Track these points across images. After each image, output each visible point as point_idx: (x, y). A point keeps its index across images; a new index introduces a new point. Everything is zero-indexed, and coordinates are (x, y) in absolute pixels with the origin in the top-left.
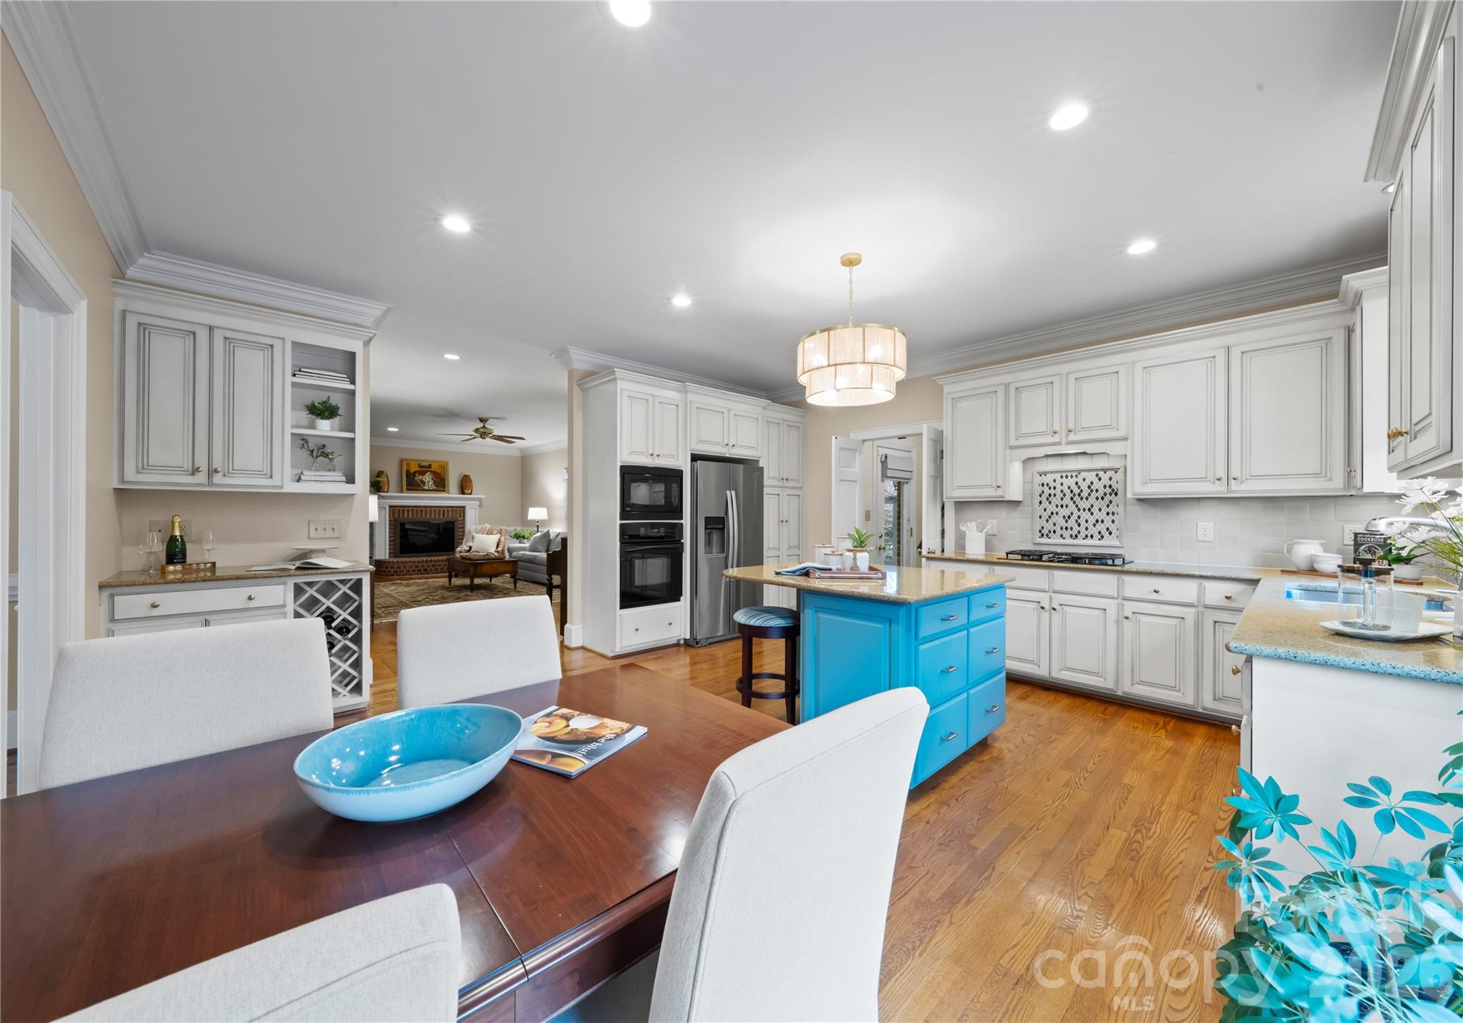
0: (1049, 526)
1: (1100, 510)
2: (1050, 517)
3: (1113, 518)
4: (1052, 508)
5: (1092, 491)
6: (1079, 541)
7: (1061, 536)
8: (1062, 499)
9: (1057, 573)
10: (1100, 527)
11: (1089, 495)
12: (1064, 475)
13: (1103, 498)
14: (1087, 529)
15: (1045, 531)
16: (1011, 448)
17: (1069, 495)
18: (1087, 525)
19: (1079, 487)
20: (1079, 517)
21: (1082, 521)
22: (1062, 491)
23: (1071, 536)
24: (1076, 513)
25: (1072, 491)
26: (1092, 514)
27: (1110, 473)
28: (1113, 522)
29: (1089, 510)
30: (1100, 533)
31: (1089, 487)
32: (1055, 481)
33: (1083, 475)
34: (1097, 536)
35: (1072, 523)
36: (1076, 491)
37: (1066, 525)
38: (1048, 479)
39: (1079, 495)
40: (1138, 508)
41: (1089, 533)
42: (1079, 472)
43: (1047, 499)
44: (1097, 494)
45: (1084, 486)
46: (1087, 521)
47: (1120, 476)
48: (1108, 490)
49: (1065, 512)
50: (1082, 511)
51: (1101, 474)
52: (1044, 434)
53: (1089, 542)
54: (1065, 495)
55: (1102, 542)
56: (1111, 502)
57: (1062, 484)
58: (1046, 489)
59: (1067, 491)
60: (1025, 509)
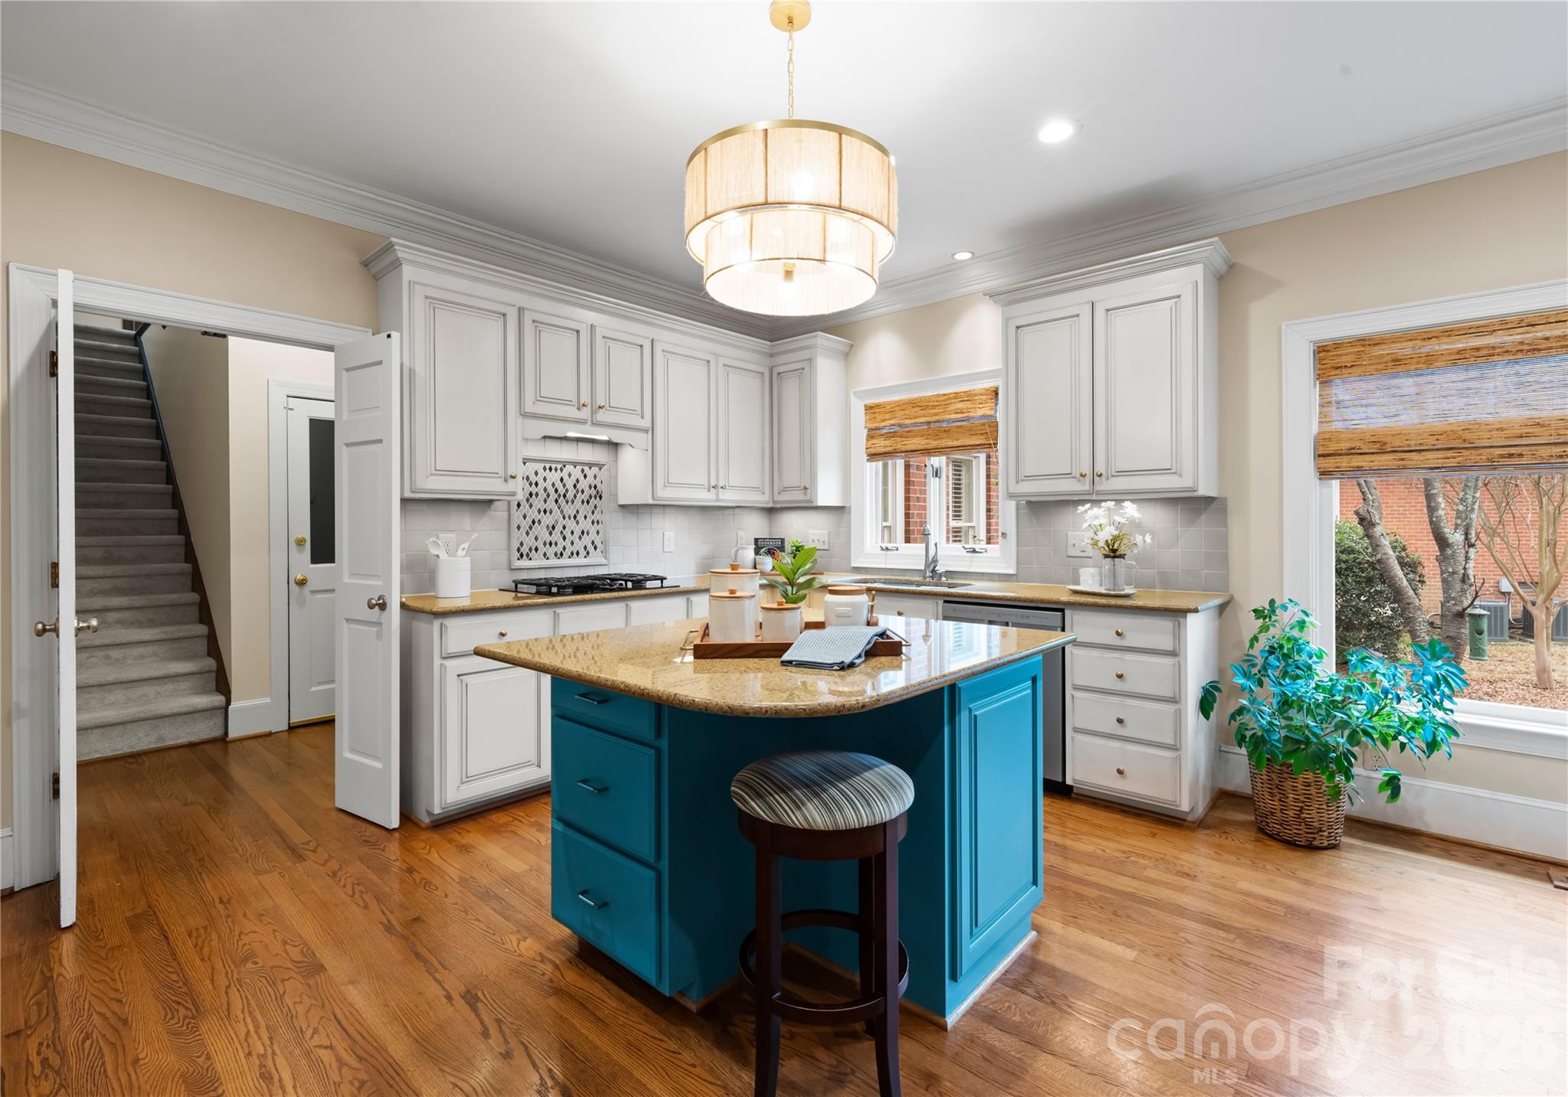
0: (529, 542)
1: (585, 517)
2: (531, 528)
3: (598, 528)
4: (532, 514)
5: (577, 492)
6: (565, 561)
7: (545, 555)
8: (545, 501)
10: (587, 540)
11: (575, 496)
12: (548, 466)
13: (588, 502)
14: (572, 543)
15: (525, 550)
17: (553, 496)
18: (572, 538)
19: (564, 486)
20: (564, 527)
21: (567, 533)
22: (545, 490)
23: (556, 554)
24: (561, 522)
25: (556, 491)
26: (578, 523)
27: (595, 470)
28: (598, 533)
29: (575, 517)
30: (585, 548)
31: (575, 486)
32: (536, 474)
33: (569, 468)
34: (583, 553)
35: (556, 536)
36: (562, 491)
37: (551, 539)
39: (565, 496)
40: (619, 516)
41: (575, 549)
42: (565, 464)
43: (528, 500)
44: (583, 497)
45: (570, 484)
46: (572, 533)
47: (603, 475)
48: (593, 492)
49: (548, 520)
50: (567, 518)
51: (586, 469)
53: (575, 561)
54: (548, 496)
55: (584, 561)
56: (595, 507)
57: (545, 479)
58: (526, 484)
59: (551, 490)
60: (499, 512)
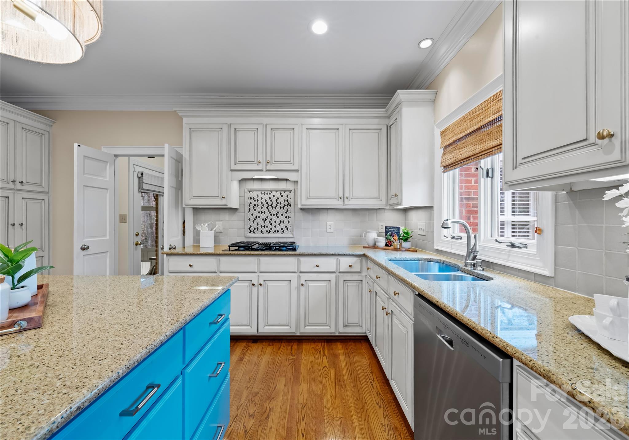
0: (254, 225)
1: (282, 215)
2: (255, 219)
3: (289, 220)
4: (256, 214)
5: (278, 203)
6: (271, 235)
7: (262, 231)
8: (262, 208)
9: (262, 259)
10: (282, 225)
11: (277, 205)
12: (263, 192)
13: (283, 208)
14: (275, 227)
15: (252, 229)
16: (232, 170)
17: (266, 205)
18: (275, 224)
19: (271, 201)
20: (271, 219)
21: (273, 222)
22: (262, 203)
23: (267, 231)
24: (270, 217)
25: (267, 203)
26: (278, 217)
27: (287, 193)
28: (289, 222)
29: (277, 215)
30: (282, 229)
31: (277, 201)
32: (258, 196)
33: (274, 193)
34: (280, 231)
35: (267, 223)
36: (270, 203)
37: (264, 224)
38: (254, 194)
39: (271, 205)
40: (300, 215)
41: (276, 229)
42: (271, 191)
43: (254, 208)
44: (281, 205)
45: (274, 200)
46: (275, 222)
47: (291, 195)
48: (286, 203)
49: (263, 216)
50: (273, 215)
51: (283, 193)
52: (252, 162)
53: (276, 235)
54: (263, 205)
55: (283, 235)
56: (288, 210)
57: (262, 198)
58: (253, 201)
59: (265, 203)
60: (240, 214)
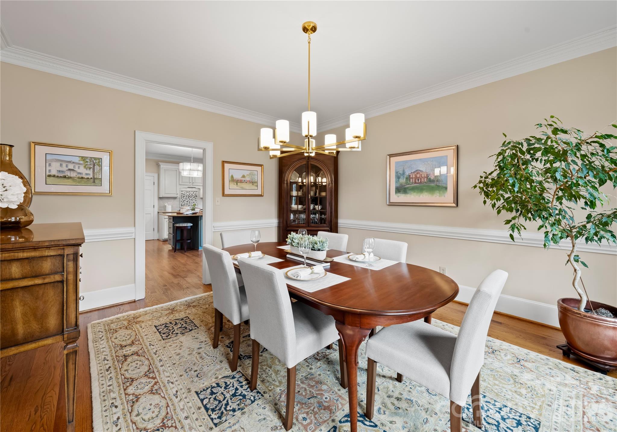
0: (183, 204)
1: (194, 200)
2: (183, 201)
4: (184, 199)
7: (186, 206)
12: (187, 192)
14: (191, 204)
15: (182, 205)
16: (180, 185)
17: (188, 196)
21: (190, 202)
26: (192, 201)
27: (196, 192)
28: (196, 202)
32: (184, 193)
33: (191, 192)
35: (188, 203)
36: (189, 196)
43: (183, 197)
44: (193, 196)
45: (191, 194)
48: (195, 196)
49: (187, 200)
50: (190, 200)
51: (194, 192)
56: (196, 198)
57: (186, 194)
58: (183, 195)
59: (187, 196)
60: (178, 200)
